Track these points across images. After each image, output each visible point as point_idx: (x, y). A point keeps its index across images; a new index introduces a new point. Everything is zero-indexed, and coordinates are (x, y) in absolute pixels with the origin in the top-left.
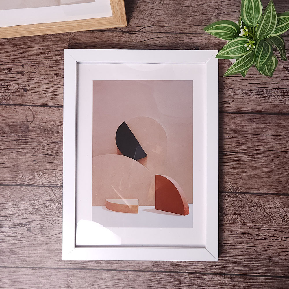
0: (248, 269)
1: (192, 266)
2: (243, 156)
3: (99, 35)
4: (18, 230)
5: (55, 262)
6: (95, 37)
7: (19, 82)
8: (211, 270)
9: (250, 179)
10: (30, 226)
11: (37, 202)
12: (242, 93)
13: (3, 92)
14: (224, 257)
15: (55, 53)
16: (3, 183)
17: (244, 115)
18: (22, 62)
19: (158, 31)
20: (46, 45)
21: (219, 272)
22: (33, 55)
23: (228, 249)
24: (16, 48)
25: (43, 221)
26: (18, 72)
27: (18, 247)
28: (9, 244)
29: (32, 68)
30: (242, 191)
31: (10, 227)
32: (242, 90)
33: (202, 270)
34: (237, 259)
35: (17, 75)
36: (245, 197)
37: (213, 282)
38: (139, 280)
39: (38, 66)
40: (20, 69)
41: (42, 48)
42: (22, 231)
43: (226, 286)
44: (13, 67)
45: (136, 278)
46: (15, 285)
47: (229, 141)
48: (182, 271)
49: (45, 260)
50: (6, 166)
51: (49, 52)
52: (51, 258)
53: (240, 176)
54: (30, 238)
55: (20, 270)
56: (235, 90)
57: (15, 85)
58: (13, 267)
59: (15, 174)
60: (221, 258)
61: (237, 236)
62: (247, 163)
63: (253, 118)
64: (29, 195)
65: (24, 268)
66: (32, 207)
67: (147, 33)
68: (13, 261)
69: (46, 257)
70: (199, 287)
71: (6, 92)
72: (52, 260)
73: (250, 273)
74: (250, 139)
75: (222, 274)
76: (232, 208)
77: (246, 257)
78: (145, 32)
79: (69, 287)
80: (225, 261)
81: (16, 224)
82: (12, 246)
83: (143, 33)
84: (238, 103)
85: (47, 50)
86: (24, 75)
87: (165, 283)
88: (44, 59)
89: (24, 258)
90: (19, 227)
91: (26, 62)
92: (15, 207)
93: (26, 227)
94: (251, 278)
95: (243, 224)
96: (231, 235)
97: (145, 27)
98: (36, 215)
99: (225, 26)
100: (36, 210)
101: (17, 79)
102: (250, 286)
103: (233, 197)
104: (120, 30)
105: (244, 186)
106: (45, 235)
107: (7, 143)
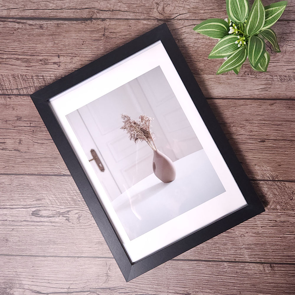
0: (288, 258)
1: (231, 254)
2: (282, 143)
3: (134, 24)
4: (57, 219)
5: (94, 251)
6: (130, 26)
7: (56, 73)
8: (251, 259)
9: (290, 167)
10: (69, 216)
11: (75, 192)
12: (280, 79)
13: (40, 83)
14: (263, 246)
15: (90, 42)
16: (42, 173)
17: (282, 102)
18: (58, 52)
19: (193, 18)
20: (81, 35)
21: (258, 260)
22: (69, 46)
23: (267, 238)
24: (52, 39)
25: (81, 210)
26: (55, 63)
27: (57, 236)
28: (48, 234)
29: (68, 59)
30: (281, 179)
31: (48, 217)
32: (280, 76)
33: (241, 259)
34: (277, 248)
35: (53, 65)
36: (284, 185)
37: (252, 271)
38: (177, 269)
39: (74, 56)
40: (56, 59)
41: (77, 38)
42: (60, 220)
43: (265, 275)
44: (50, 58)
45: (175, 267)
46: (55, 273)
47: (267, 128)
48: (220, 260)
49: (84, 250)
50: (44, 156)
51: (84, 42)
52: (89, 247)
53: (279, 163)
54: (68, 227)
55: (59, 259)
56: (272, 77)
57: (52, 75)
58: (53, 257)
59: (52, 164)
60: (260, 246)
61: (276, 224)
62: (286, 150)
63: (292, 104)
64: (66, 184)
65: (63, 257)
66: (70, 197)
67: (183, 20)
68: (52, 250)
69: (84, 246)
70: (238, 276)
71: (43, 83)
72: (90, 249)
73: (291, 262)
74: (288, 126)
75: (262, 263)
76: (272, 196)
77: (286, 246)
78: (180, 20)
79: (108, 275)
80: (265, 249)
81: (55, 214)
82: (51, 235)
83: (178, 20)
84: (276, 90)
85: (82, 40)
86: (60, 66)
87: (203, 272)
88: (79, 49)
89: (63, 247)
90: (58, 216)
91: (62, 53)
92: (54, 196)
93: (65, 217)
94: (291, 267)
95: (282, 212)
96: (270, 224)
97: (180, 15)
98: (74, 205)
99: (214, 25)
100: (74, 200)
101: (54, 70)
102: (290, 274)
103: (271, 185)
104: (154, 18)
105: (283, 173)
106: (83, 225)
107: (44, 133)
